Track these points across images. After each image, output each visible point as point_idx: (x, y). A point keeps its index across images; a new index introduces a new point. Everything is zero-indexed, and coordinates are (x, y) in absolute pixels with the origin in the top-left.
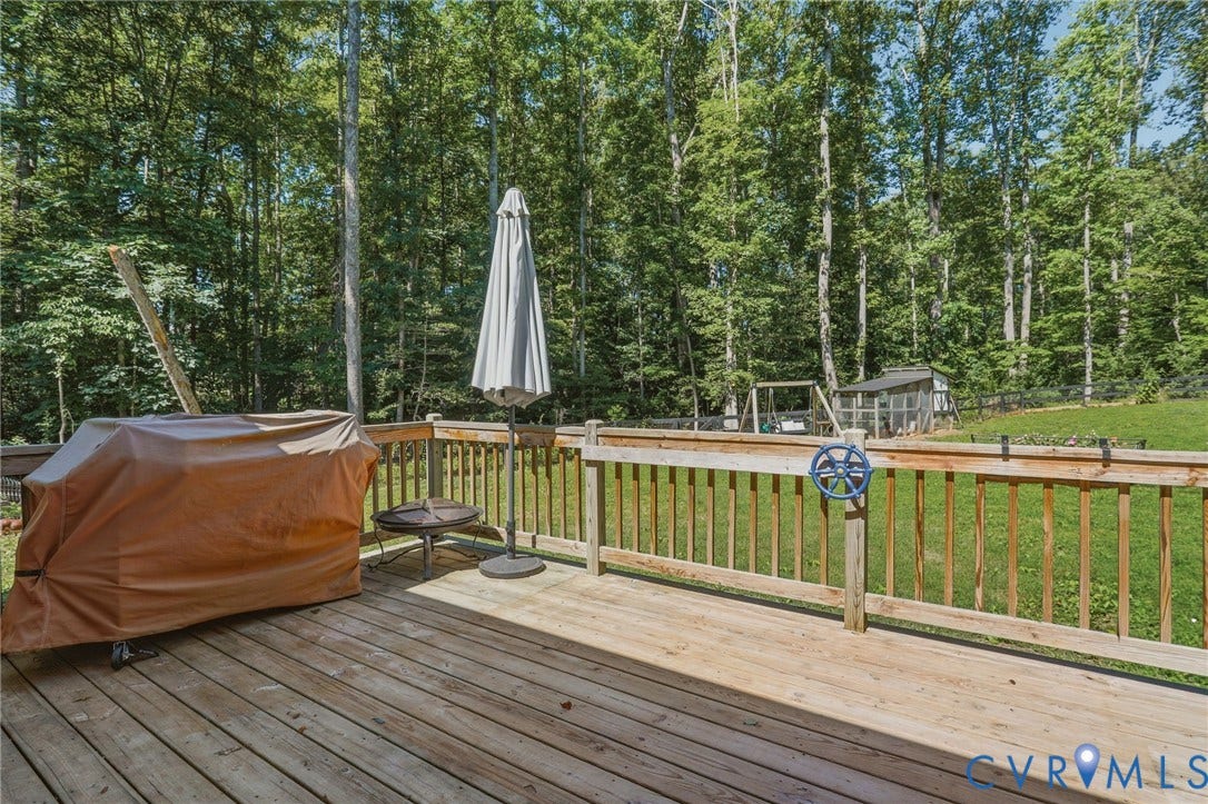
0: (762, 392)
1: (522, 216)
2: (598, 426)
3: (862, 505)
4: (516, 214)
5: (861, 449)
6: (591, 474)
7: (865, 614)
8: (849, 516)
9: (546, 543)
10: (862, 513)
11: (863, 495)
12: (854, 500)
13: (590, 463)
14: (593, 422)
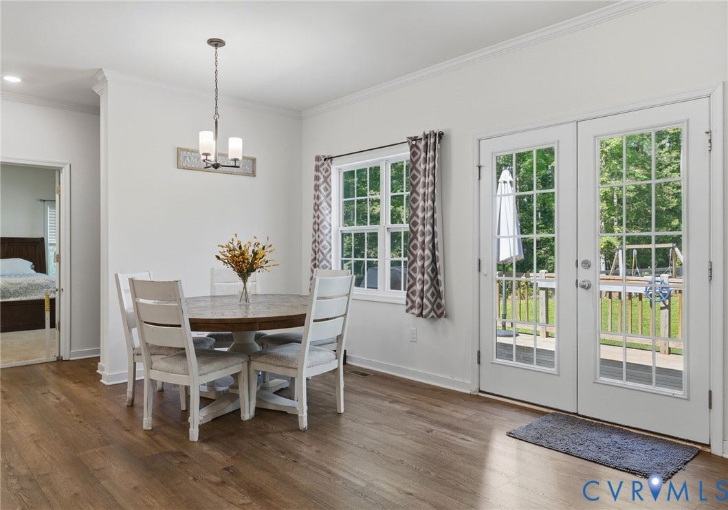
0: (629, 252)
1: (511, 182)
2: (546, 273)
3: (667, 304)
4: (508, 182)
5: (667, 282)
6: (543, 293)
7: (669, 348)
8: (662, 308)
9: (519, 326)
10: (668, 307)
11: (667, 300)
12: (664, 302)
13: (542, 289)
14: (544, 271)
